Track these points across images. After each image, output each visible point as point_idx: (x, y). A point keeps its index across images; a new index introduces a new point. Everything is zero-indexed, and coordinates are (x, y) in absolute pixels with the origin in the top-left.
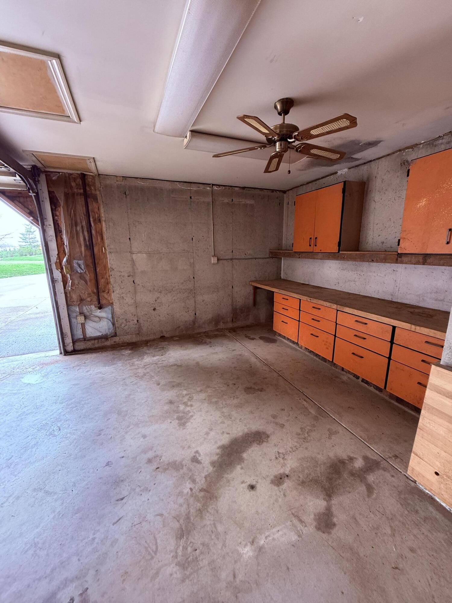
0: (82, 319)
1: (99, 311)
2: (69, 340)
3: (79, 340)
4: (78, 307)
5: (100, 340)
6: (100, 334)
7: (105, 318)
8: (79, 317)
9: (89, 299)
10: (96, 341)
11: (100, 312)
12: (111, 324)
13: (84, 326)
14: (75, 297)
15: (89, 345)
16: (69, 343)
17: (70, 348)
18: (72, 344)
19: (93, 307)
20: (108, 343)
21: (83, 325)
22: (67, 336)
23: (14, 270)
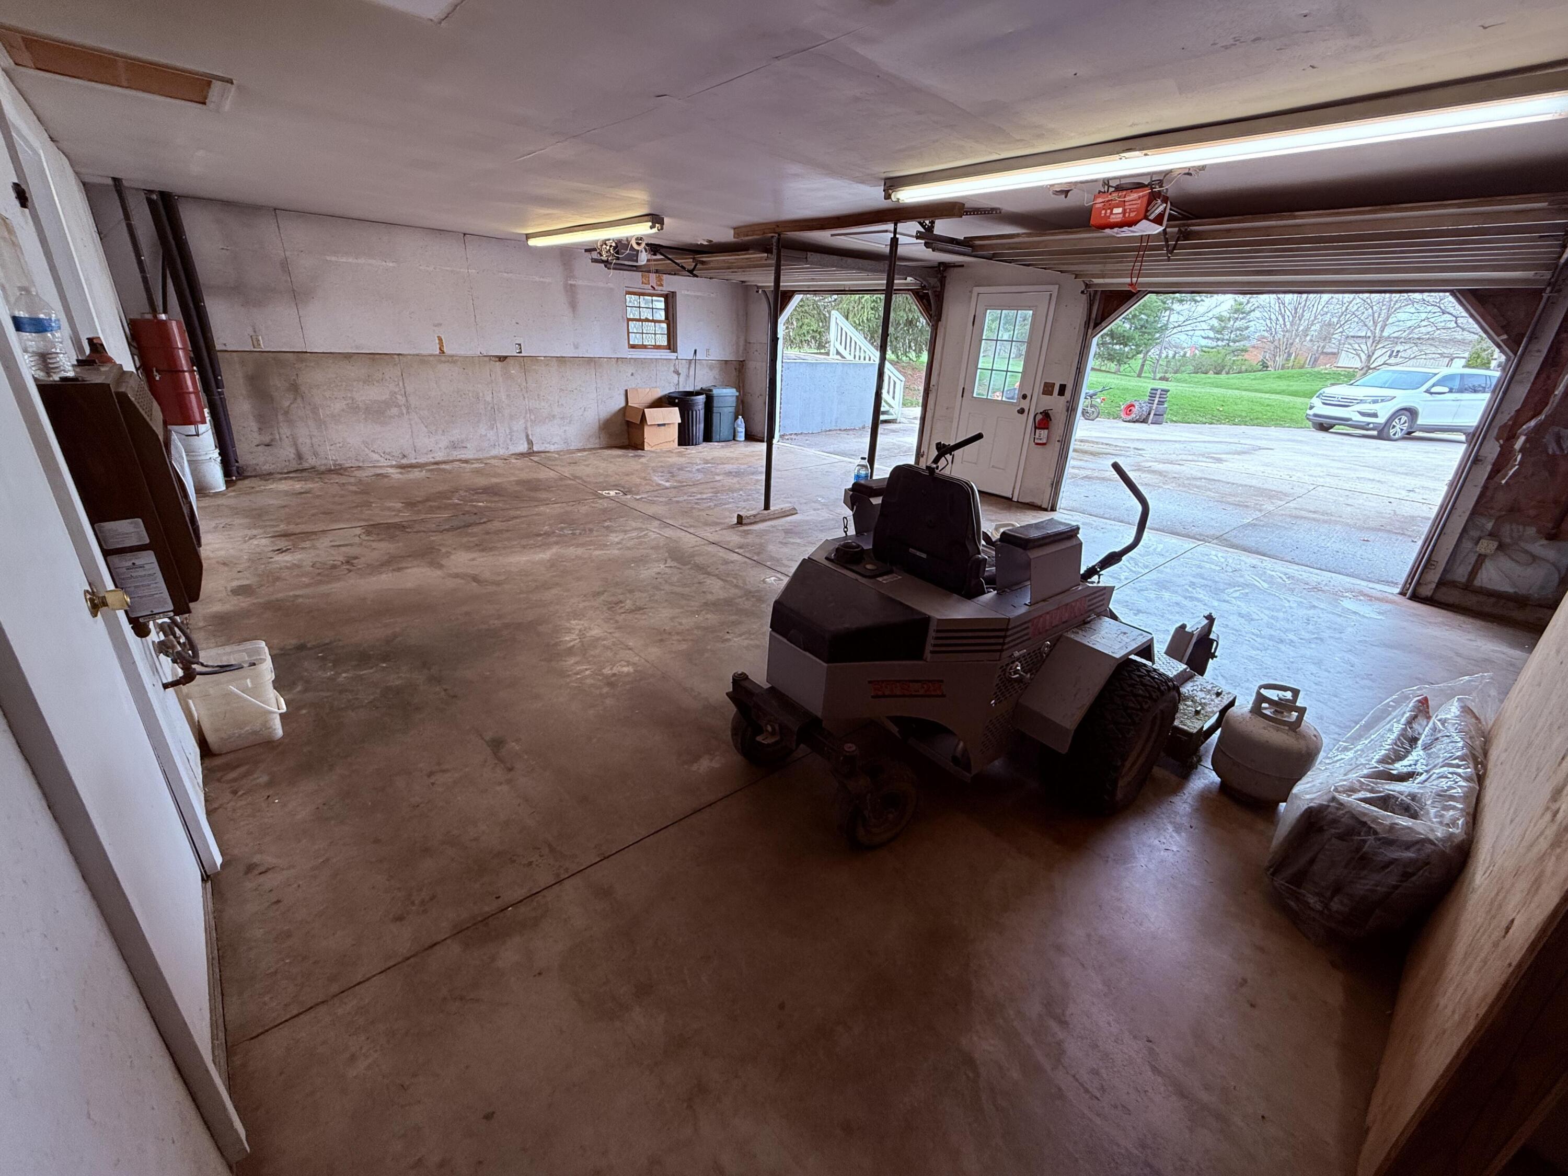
0: (1491, 546)
1: (1544, 542)
2: (1434, 577)
3: (1453, 584)
4: (1494, 521)
5: (1503, 601)
6: (1511, 590)
7: (1548, 561)
8: (1486, 541)
9: (1532, 512)
10: (1493, 600)
11: (1542, 545)
12: (1558, 579)
13: (1483, 561)
14: (1502, 499)
15: (1471, 600)
16: (1430, 583)
17: (1427, 591)
18: (1434, 586)
19: (1531, 531)
20: (1518, 615)
21: (1481, 558)
22: (1433, 567)
23: (1218, 410)
